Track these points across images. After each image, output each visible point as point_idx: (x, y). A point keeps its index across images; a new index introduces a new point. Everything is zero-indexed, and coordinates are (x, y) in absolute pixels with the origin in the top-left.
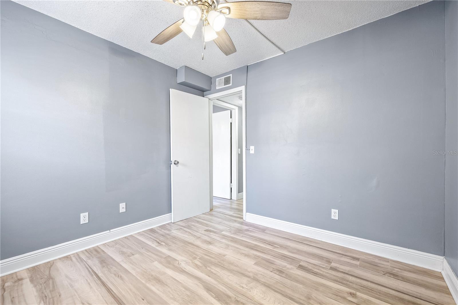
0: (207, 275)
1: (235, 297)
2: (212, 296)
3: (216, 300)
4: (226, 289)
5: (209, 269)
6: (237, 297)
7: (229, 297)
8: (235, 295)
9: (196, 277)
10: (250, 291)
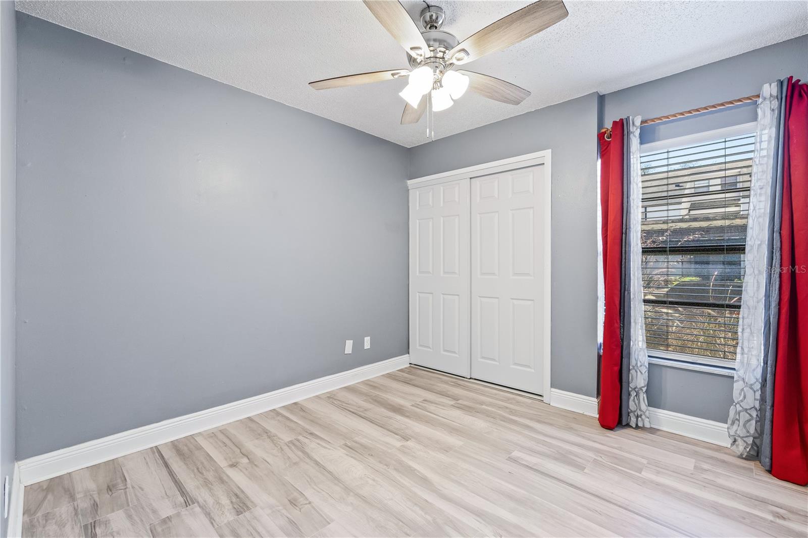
0: (431, 504)
1: (389, 470)
2: (419, 472)
3: (413, 468)
4: (400, 479)
5: (428, 517)
6: (386, 469)
7: (396, 469)
8: (388, 471)
9: (450, 502)
10: (365, 474)
